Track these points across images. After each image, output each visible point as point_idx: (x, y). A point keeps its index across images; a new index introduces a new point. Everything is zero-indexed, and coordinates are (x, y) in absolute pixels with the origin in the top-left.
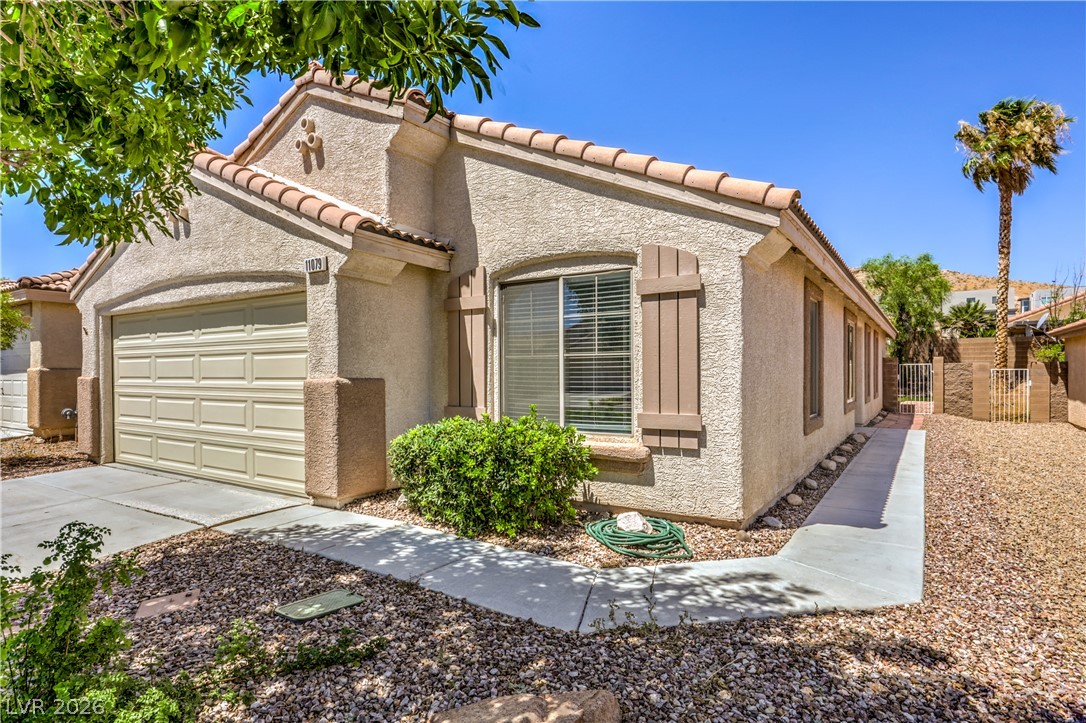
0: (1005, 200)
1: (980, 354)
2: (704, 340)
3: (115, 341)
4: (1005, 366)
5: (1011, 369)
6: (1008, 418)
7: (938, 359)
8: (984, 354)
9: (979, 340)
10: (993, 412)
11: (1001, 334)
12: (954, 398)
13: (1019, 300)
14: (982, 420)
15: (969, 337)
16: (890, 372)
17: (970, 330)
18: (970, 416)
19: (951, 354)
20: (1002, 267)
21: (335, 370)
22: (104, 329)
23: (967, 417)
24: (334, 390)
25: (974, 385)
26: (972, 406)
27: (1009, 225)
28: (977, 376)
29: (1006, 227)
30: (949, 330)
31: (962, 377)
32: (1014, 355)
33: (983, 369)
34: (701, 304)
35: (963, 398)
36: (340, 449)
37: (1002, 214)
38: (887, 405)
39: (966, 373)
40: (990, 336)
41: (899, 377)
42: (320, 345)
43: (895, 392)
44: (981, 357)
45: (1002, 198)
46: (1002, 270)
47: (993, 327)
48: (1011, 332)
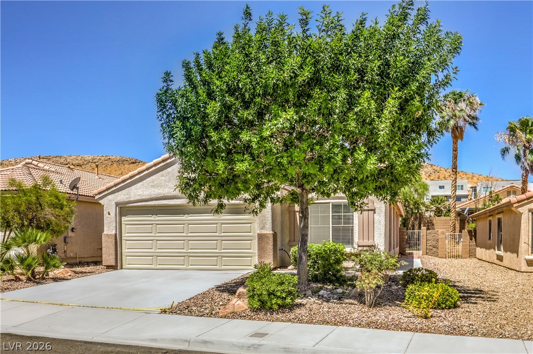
0: (455, 143)
1: (444, 226)
2: (375, 222)
3: (122, 218)
4: (455, 232)
5: (457, 233)
6: (453, 257)
7: (424, 228)
8: (445, 225)
9: (443, 218)
10: (447, 255)
11: (453, 215)
12: (431, 247)
13: (472, 188)
14: (442, 258)
15: (438, 216)
16: (403, 235)
17: (439, 213)
18: (437, 256)
19: (430, 225)
20: (454, 179)
21: (271, 229)
22: (119, 213)
23: (436, 256)
24: (272, 235)
25: (439, 241)
26: (439, 251)
27: (457, 157)
28: (441, 236)
29: (455, 157)
30: (429, 212)
31: (434, 237)
32: (459, 227)
33: (443, 233)
34: (375, 213)
35: (434, 247)
36: (274, 253)
37: (453, 150)
38: (401, 252)
39: (436, 235)
40: (448, 216)
41: (406, 237)
42: (264, 222)
43: (404, 245)
44: (443, 227)
45: (454, 142)
46: (453, 181)
47: (449, 211)
48: (459, 214)
